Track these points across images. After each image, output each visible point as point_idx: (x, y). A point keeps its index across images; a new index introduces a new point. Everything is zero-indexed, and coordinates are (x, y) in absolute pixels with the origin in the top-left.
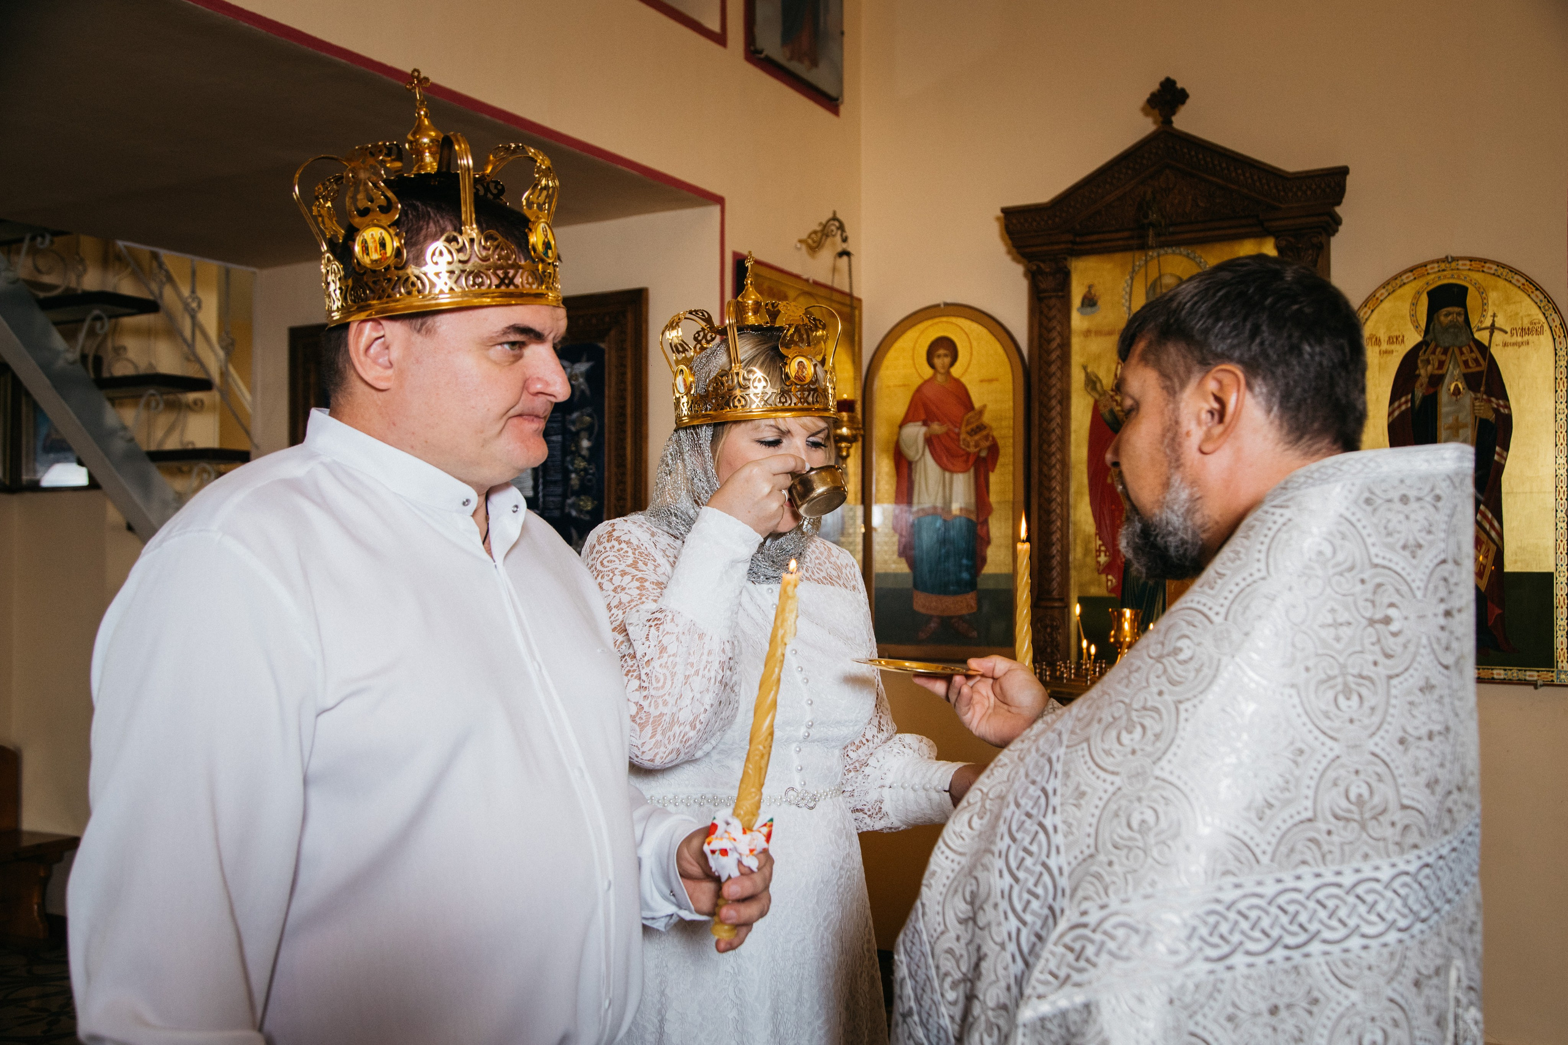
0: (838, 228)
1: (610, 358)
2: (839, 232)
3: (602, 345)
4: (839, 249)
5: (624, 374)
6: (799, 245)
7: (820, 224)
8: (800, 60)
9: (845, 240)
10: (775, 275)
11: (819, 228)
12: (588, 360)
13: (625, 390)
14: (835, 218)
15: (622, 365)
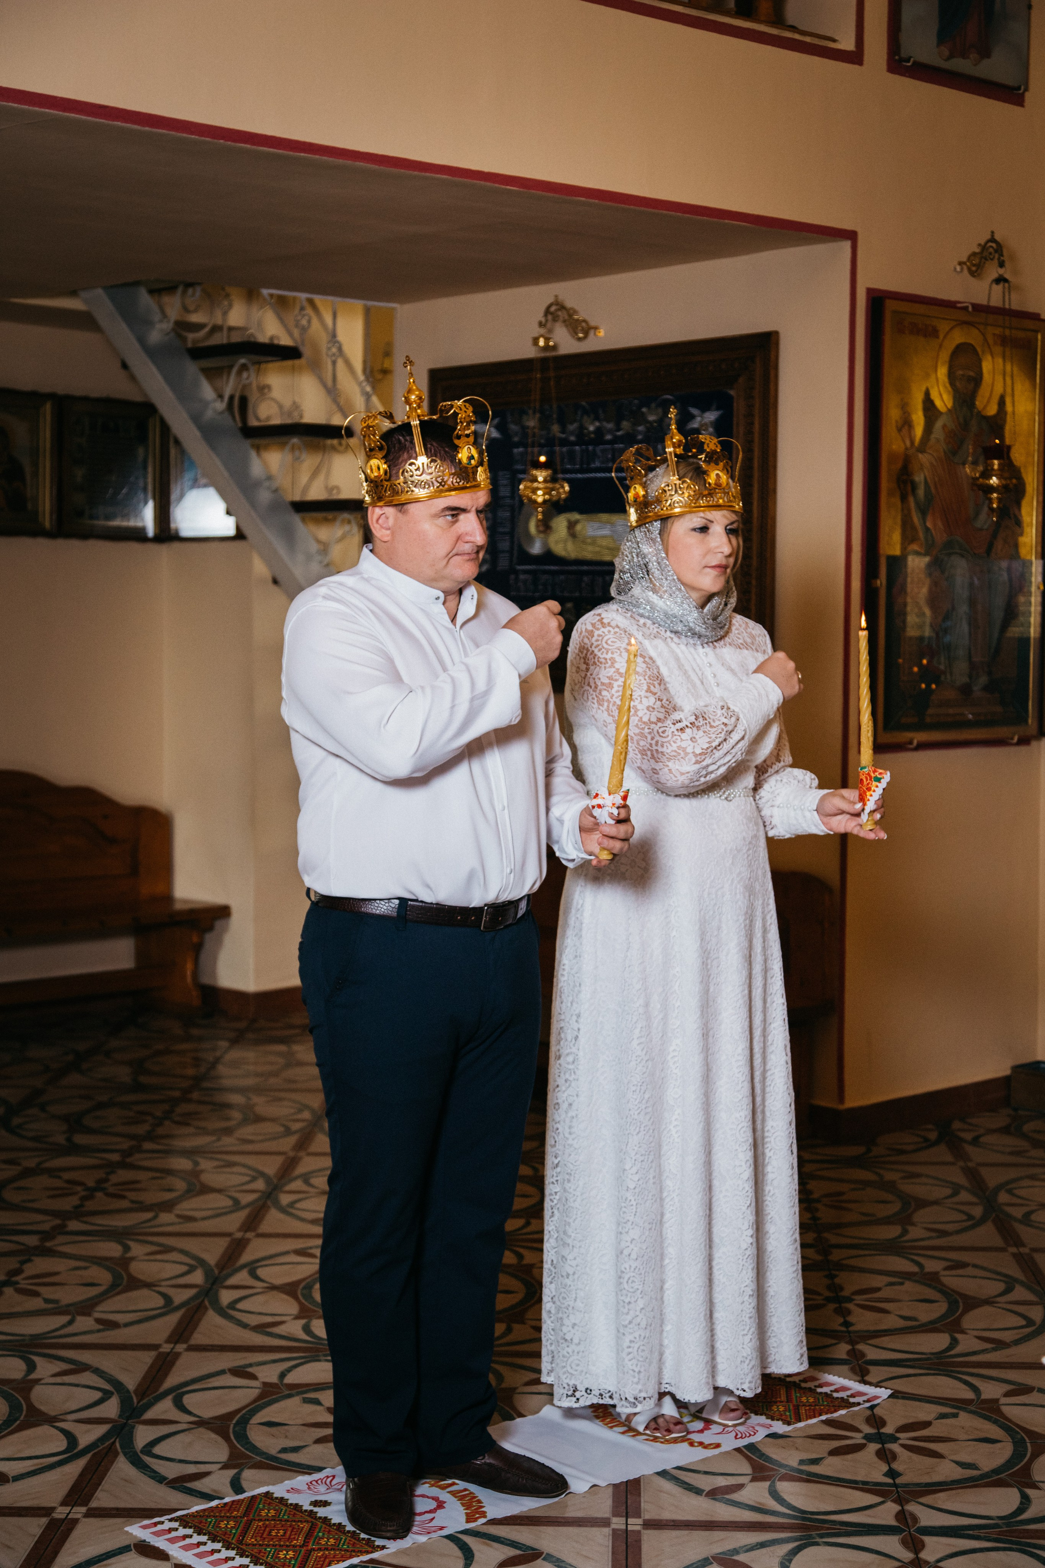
0: (996, 251)
1: (739, 407)
2: (997, 256)
3: (732, 393)
4: (995, 275)
5: (752, 424)
6: (958, 268)
7: (979, 245)
8: (964, 56)
9: (1002, 265)
10: (921, 309)
11: (977, 250)
12: (717, 409)
13: (752, 441)
14: (993, 240)
15: (750, 415)
